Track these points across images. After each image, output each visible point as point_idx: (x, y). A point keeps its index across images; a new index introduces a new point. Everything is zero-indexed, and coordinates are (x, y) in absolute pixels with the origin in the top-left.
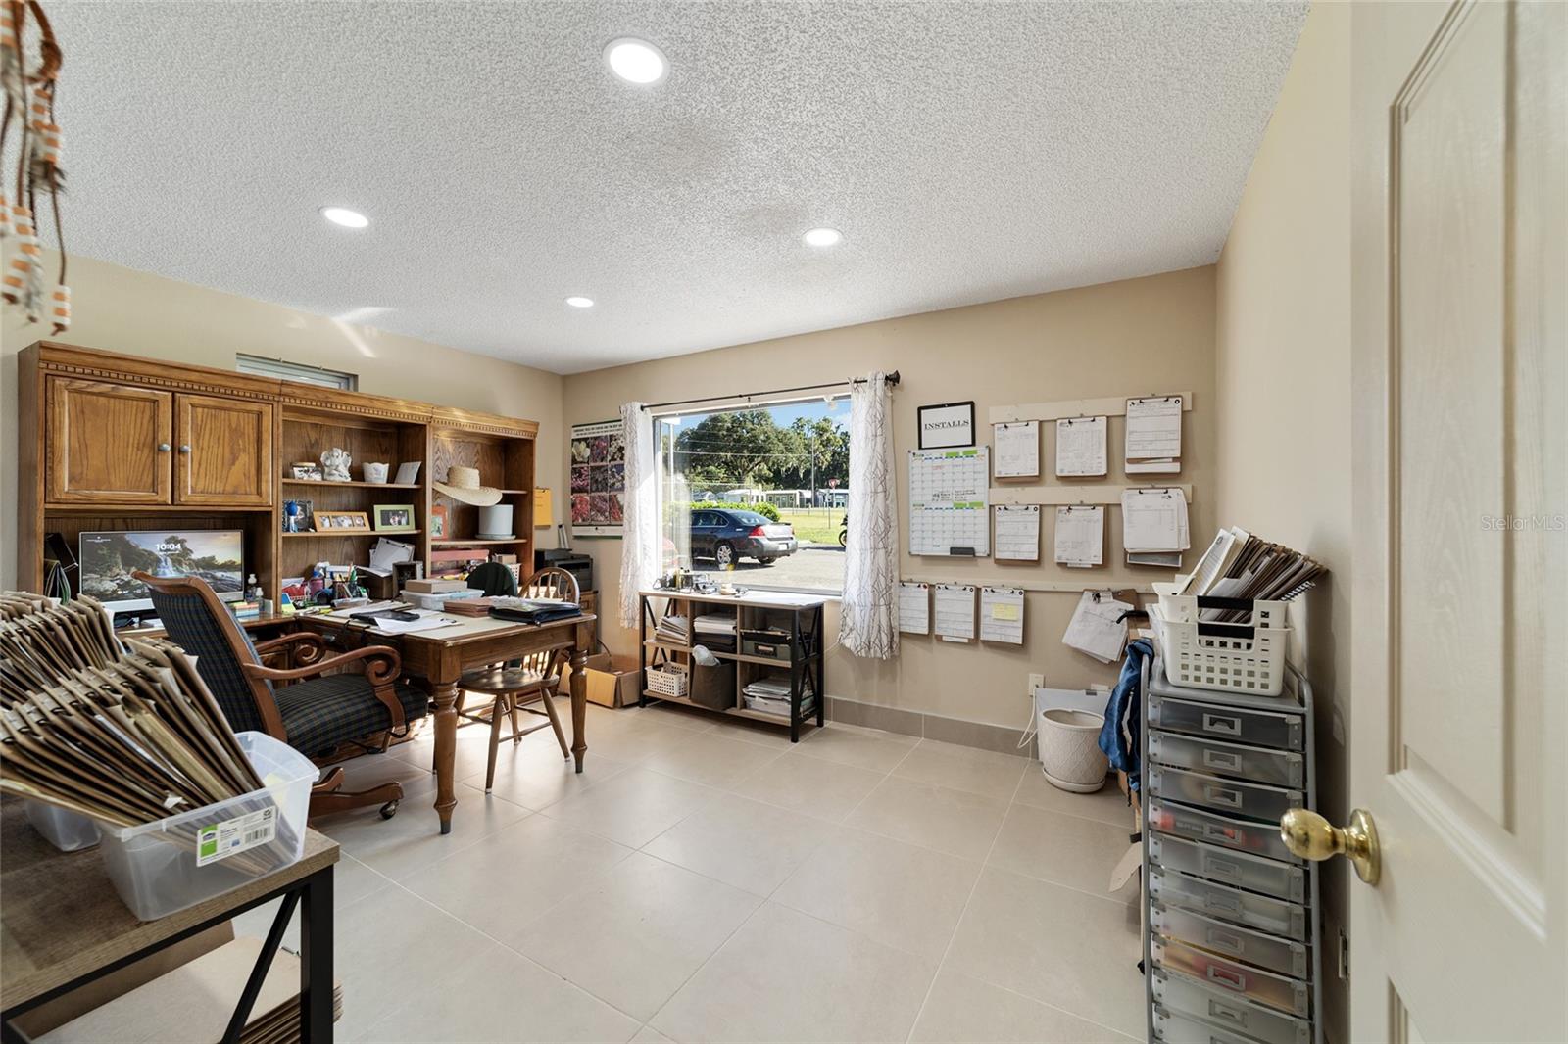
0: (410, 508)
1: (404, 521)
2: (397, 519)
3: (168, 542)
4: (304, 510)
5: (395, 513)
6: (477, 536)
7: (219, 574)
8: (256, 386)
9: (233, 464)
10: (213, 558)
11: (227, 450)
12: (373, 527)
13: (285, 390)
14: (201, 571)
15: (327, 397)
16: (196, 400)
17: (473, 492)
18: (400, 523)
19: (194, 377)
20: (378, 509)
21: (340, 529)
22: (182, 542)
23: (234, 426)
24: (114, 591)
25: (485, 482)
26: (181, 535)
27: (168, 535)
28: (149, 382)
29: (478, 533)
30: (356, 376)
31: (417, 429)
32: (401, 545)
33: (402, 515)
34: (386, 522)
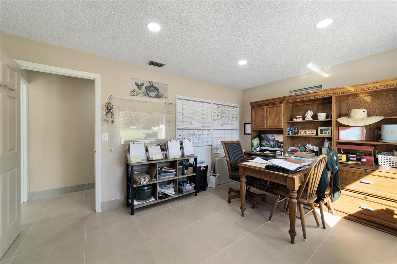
1: (327, 132)
2: (325, 132)
3: (272, 136)
4: (297, 129)
5: (325, 130)
6: (380, 140)
7: (280, 144)
8: (278, 100)
9: (276, 119)
10: (279, 140)
11: (275, 116)
12: (317, 134)
13: (285, 99)
14: (277, 143)
15: (295, 98)
16: (269, 106)
18: (326, 133)
19: (268, 102)
20: (320, 128)
21: (306, 135)
22: (274, 136)
23: (276, 110)
24: (265, 145)
26: (274, 135)
27: (272, 135)
28: (262, 105)
30: (322, 85)
31: (331, 98)
32: (327, 141)
33: (327, 130)
34: (321, 132)
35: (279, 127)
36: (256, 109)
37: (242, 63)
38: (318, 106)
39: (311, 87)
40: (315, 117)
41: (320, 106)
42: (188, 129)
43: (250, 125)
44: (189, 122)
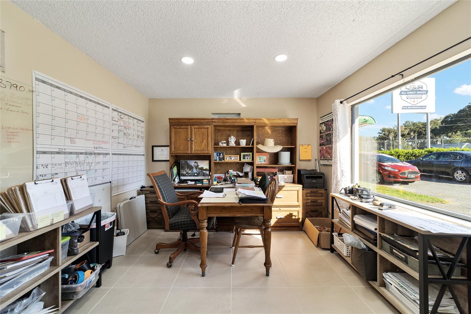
0: (251, 154)
1: (249, 158)
3: (195, 163)
4: (223, 155)
5: (247, 155)
6: (278, 164)
7: (204, 172)
8: (206, 121)
9: (202, 142)
10: (203, 167)
11: (201, 138)
12: (240, 160)
13: (213, 120)
14: (201, 171)
15: (224, 121)
16: (195, 127)
17: (271, 147)
18: (248, 159)
19: (194, 121)
20: (242, 154)
21: (231, 160)
22: (197, 163)
23: (203, 132)
24: (185, 174)
25: (276, 144)
26: (197, 161)
27: (194, 161)
28: (186, 124)
29: (278, 162)
30: (240, 114)
31: (252, 127)
32: (248, 166)
33: (249, 156)
34: (244, 158)
35: (206, 152)
36: (177, 128)
37: (188, 61)
38: (238, 133)
39: (232, 113)
40: (237, 143)
41: (239, 133)
42: (65, 153)
43: (168, 148)
44: (68, 138)
